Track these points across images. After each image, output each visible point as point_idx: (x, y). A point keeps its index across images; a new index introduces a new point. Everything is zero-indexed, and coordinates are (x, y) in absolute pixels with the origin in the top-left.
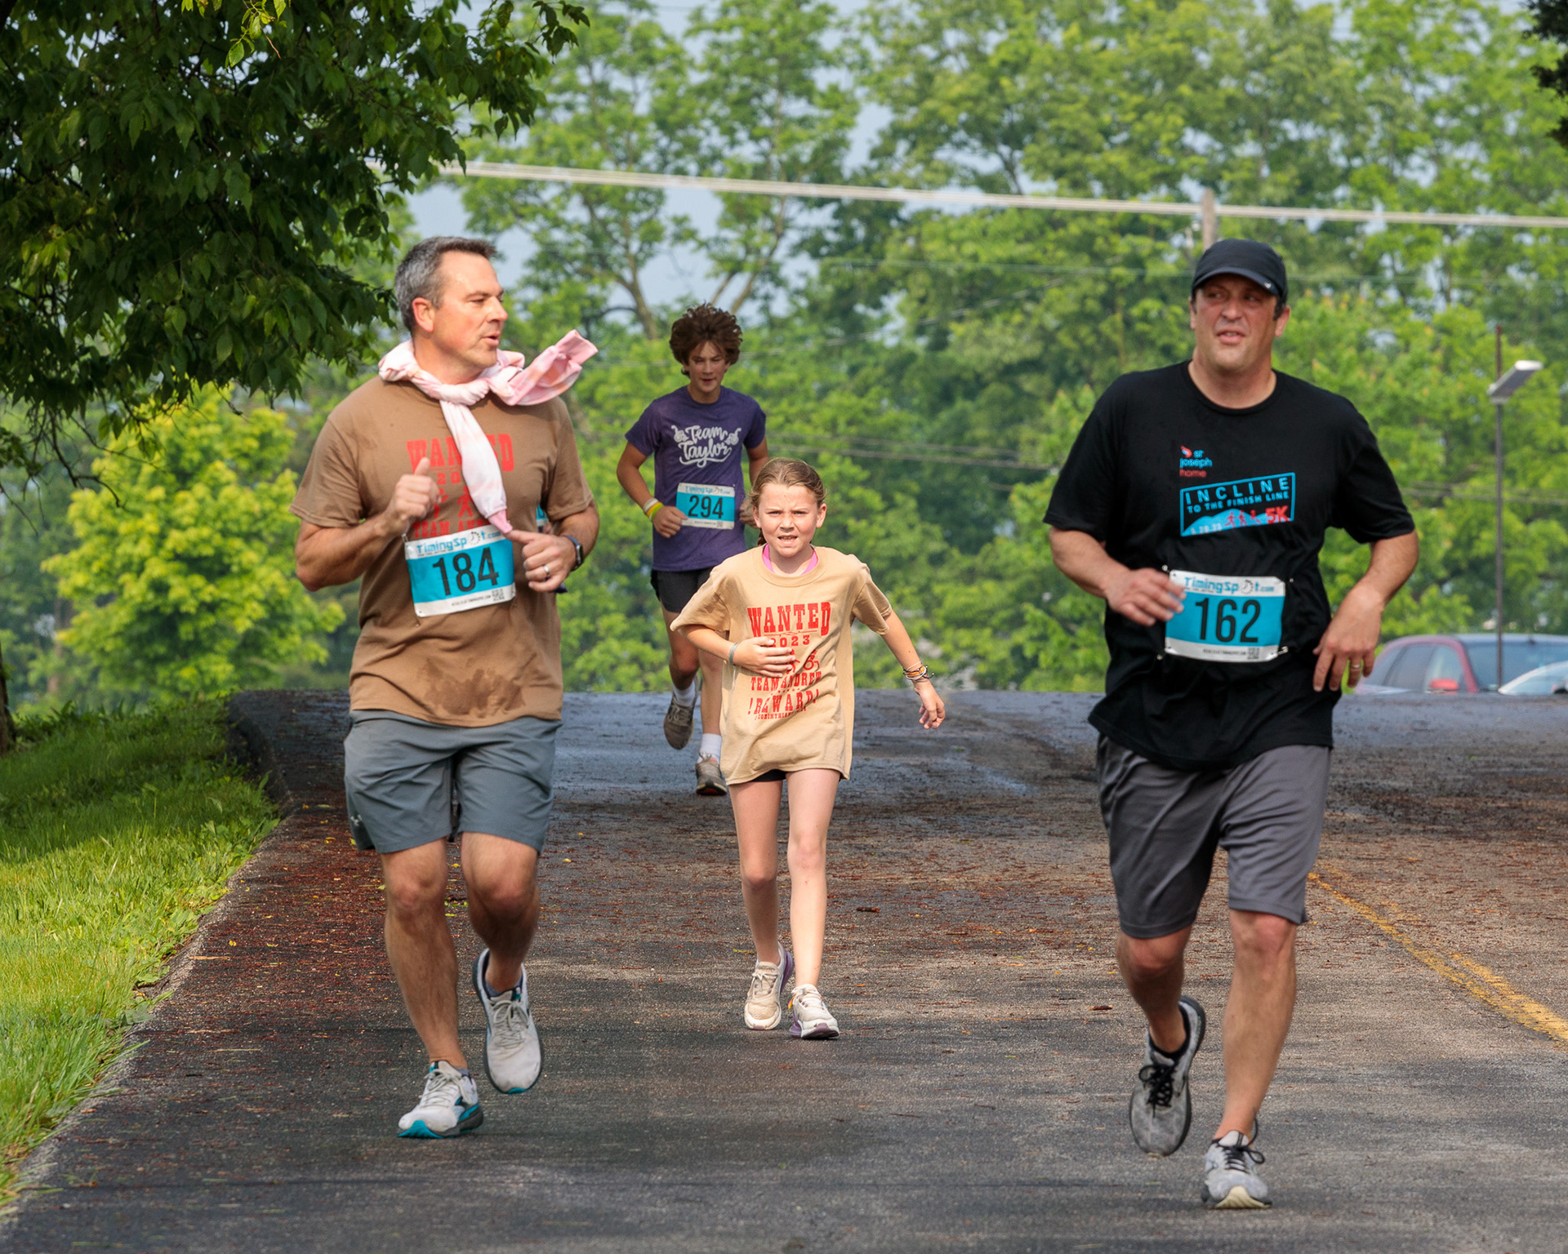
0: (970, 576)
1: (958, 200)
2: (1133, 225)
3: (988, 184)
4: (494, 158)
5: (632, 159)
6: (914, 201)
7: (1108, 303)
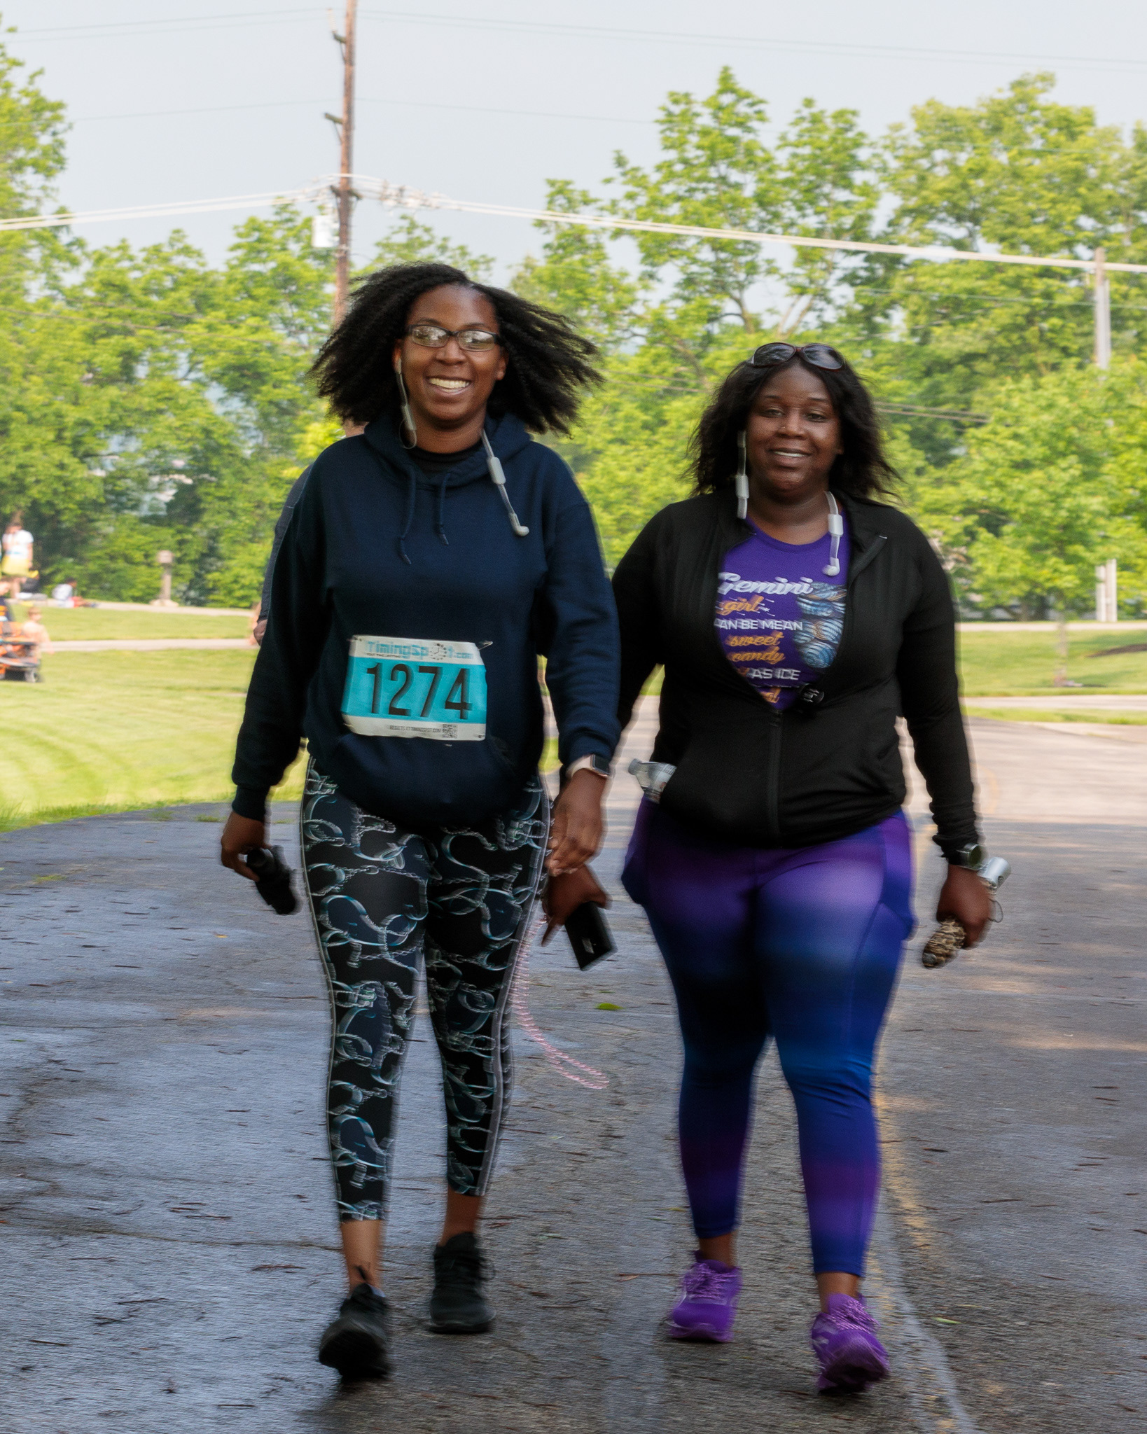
0: (938, 483)
1: (940, 254)
2: (1046, 273)
3: (959, 245)
4: (657, 219)
5: (742, 223)
6: (912, 254)
7: (1030, 319)
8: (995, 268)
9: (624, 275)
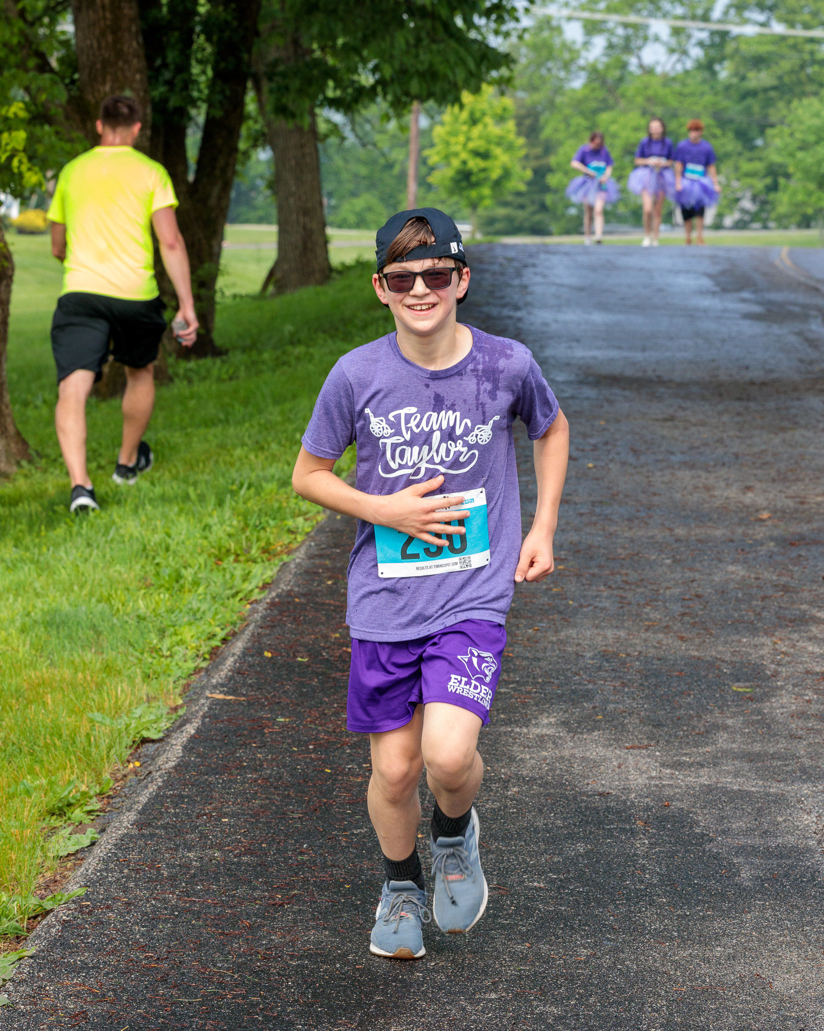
8: (783, 38)
9: (574, 42)
